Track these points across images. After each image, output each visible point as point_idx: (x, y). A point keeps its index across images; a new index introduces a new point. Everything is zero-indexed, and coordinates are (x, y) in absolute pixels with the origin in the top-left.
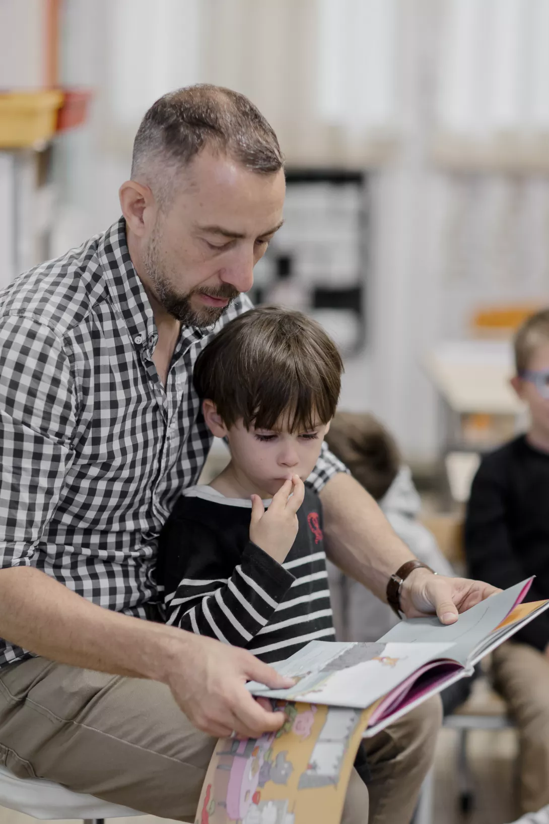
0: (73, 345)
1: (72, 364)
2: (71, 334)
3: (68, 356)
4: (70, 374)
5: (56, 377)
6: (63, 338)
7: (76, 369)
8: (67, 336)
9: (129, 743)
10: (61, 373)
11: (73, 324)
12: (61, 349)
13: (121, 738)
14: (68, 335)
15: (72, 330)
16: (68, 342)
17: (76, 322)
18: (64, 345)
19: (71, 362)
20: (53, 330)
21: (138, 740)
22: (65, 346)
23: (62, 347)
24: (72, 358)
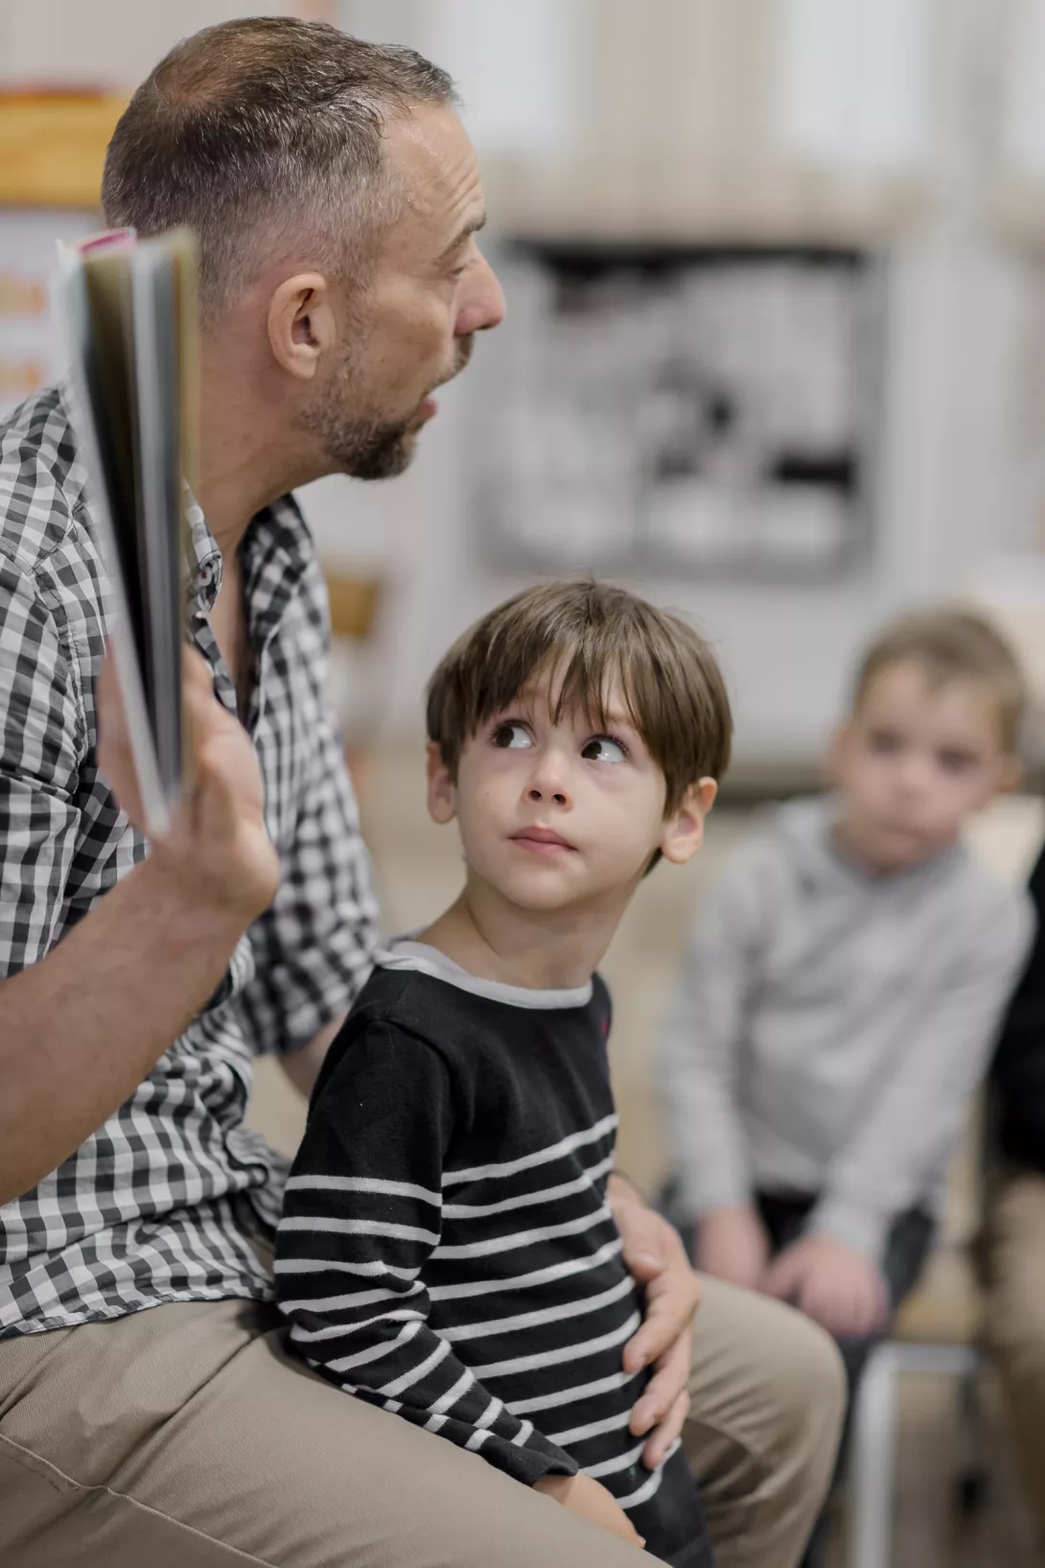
0: (58, 587)
1: (61, 629)
2: (48, 566)
3: (52, 611)
4: (59, 652)
5: (26, 655)
6: (34, 576)
7: (70, 640)
8: (41, 572)
9: (236, 1550)
10: (37, 648)
11: (47, 548)
12: (33, 598)
13: (218, 1538)
14: (42, 568)
15: (48, 559)
16: (45, 582)
17: (53, 543)
18: (38, 589)
19: (58, 624)
20: (12, 558)
21: (256, 1546)
22: (42, 591)
23: (35, 594)
24: (61, 615)
